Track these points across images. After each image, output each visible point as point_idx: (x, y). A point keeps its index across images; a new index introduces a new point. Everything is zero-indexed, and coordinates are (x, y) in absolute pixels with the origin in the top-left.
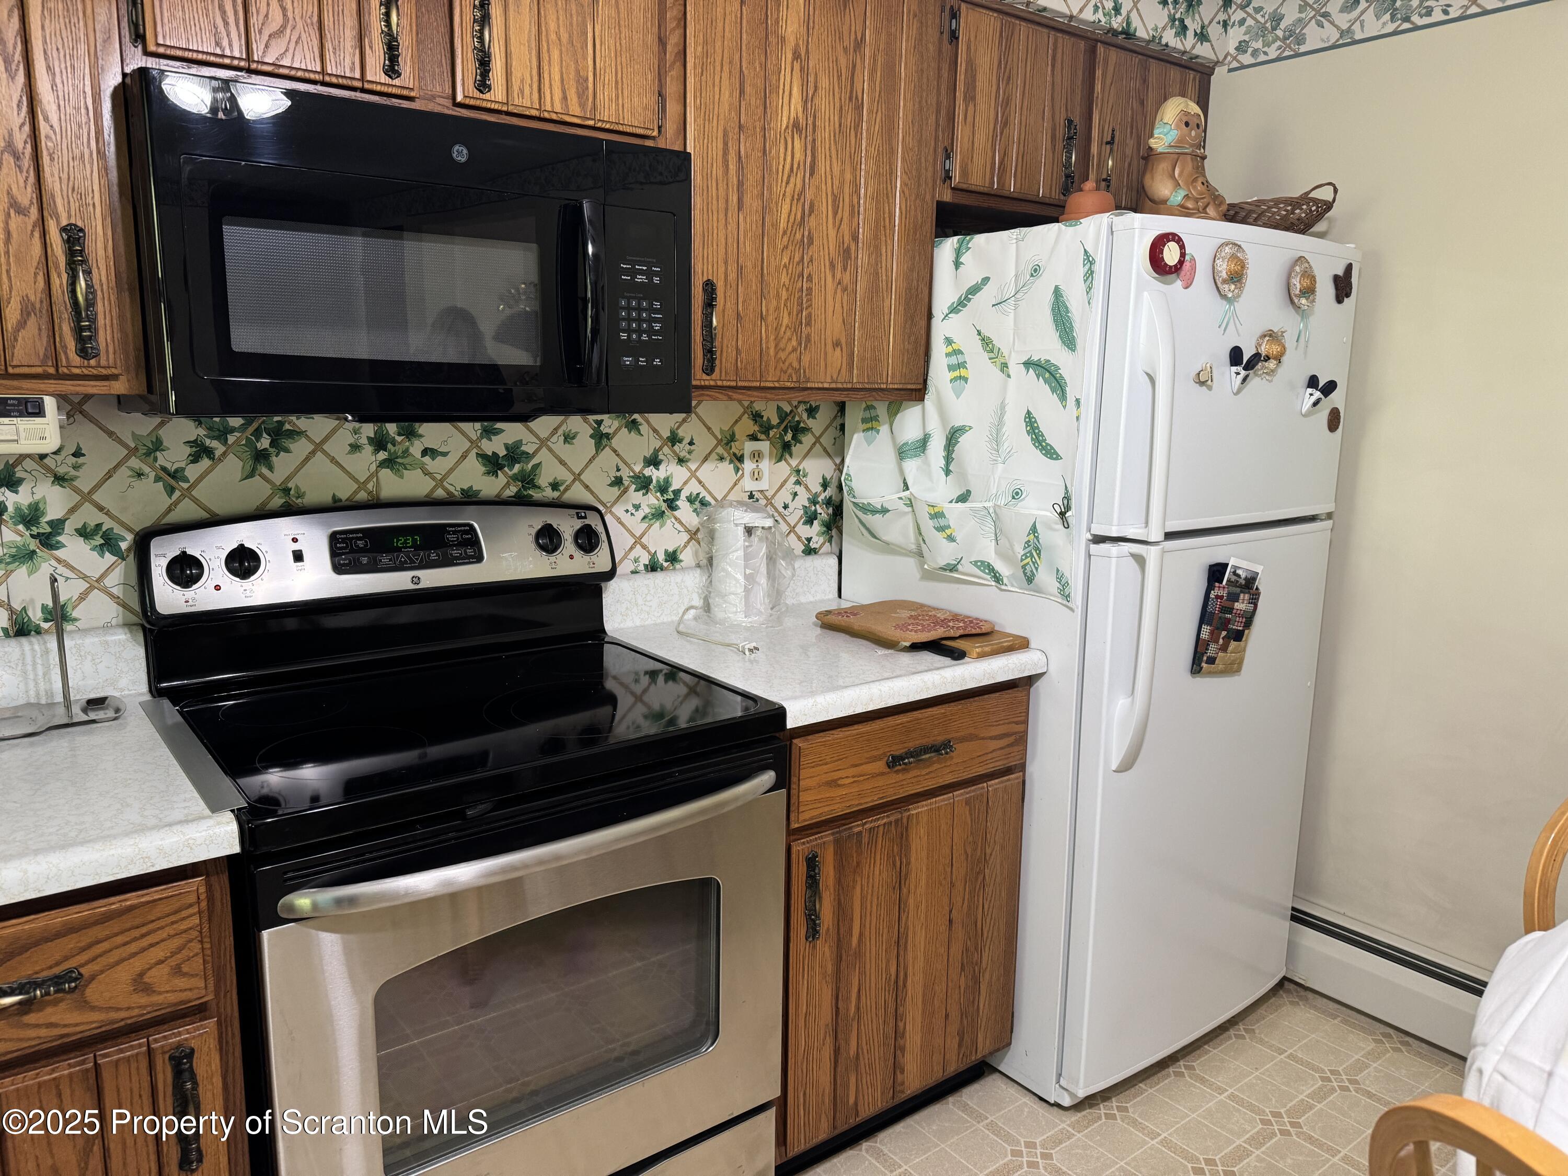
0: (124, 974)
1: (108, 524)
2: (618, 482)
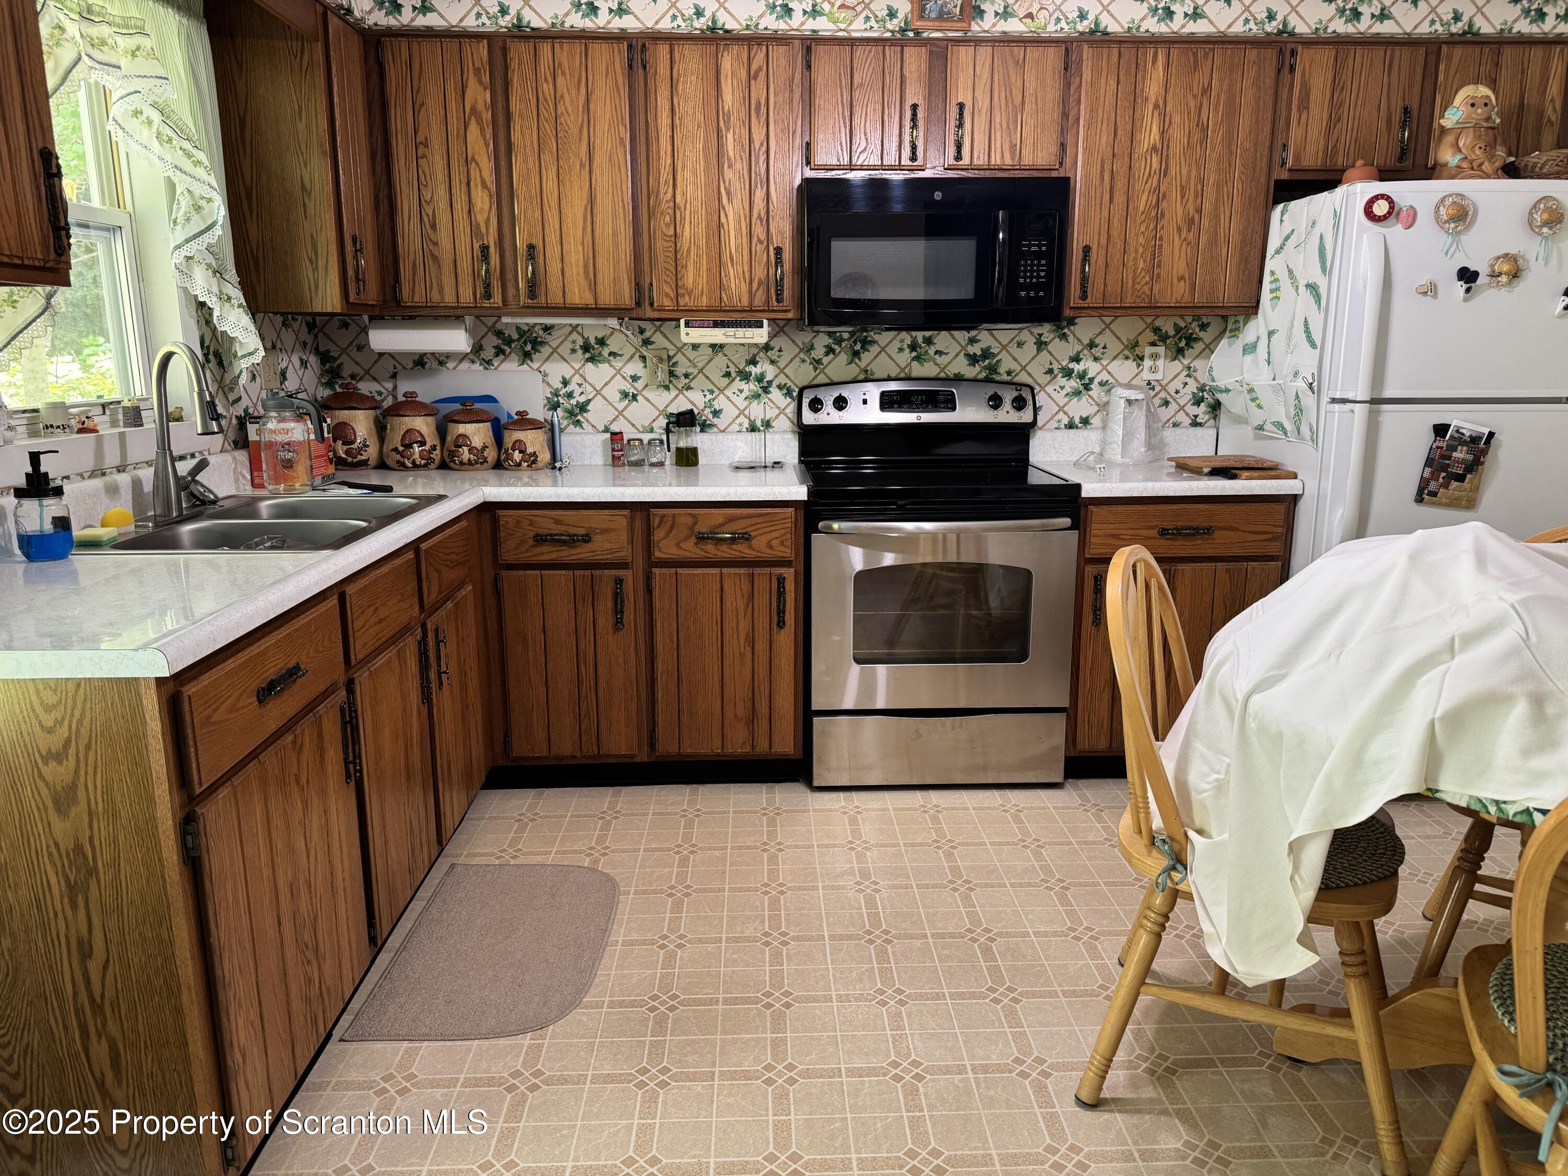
0: (764, 539)
1: (789, 384)
2: (1050, 371)
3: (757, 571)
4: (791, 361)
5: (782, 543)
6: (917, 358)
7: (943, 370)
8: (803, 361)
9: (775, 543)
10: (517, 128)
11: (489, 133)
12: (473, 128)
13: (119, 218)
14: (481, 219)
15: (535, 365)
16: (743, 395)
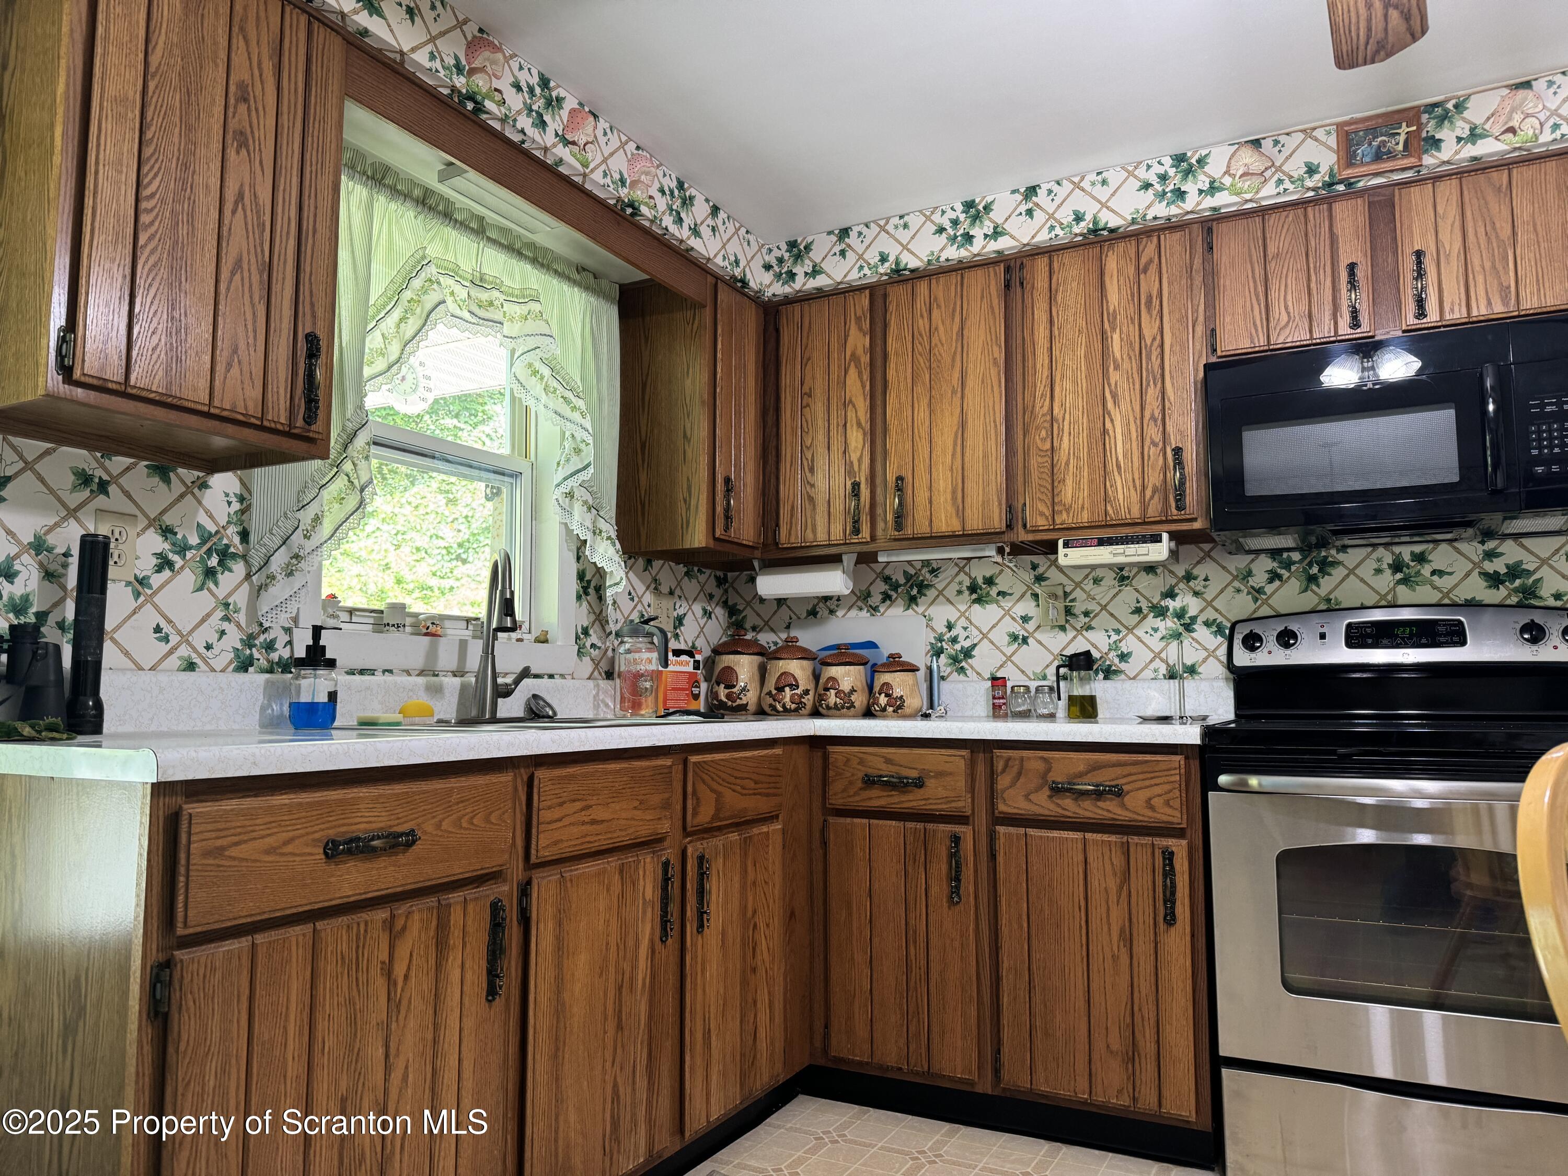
3: (1135, 839)
4: (1222, 591)
5: (1167, 803)
6: (1405, 581)
7: (1447, 595)
8: (1239, 591)
9: (1157, 802)
10: (892, 365)
11: (866, 376)
12: (853, 372)
13: (522, 465)
14: (854, 457)
15: (920, 609)
16: (1159, 635)
